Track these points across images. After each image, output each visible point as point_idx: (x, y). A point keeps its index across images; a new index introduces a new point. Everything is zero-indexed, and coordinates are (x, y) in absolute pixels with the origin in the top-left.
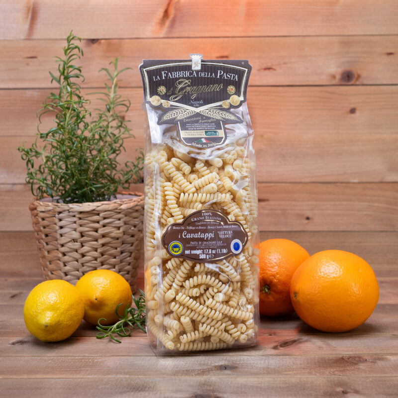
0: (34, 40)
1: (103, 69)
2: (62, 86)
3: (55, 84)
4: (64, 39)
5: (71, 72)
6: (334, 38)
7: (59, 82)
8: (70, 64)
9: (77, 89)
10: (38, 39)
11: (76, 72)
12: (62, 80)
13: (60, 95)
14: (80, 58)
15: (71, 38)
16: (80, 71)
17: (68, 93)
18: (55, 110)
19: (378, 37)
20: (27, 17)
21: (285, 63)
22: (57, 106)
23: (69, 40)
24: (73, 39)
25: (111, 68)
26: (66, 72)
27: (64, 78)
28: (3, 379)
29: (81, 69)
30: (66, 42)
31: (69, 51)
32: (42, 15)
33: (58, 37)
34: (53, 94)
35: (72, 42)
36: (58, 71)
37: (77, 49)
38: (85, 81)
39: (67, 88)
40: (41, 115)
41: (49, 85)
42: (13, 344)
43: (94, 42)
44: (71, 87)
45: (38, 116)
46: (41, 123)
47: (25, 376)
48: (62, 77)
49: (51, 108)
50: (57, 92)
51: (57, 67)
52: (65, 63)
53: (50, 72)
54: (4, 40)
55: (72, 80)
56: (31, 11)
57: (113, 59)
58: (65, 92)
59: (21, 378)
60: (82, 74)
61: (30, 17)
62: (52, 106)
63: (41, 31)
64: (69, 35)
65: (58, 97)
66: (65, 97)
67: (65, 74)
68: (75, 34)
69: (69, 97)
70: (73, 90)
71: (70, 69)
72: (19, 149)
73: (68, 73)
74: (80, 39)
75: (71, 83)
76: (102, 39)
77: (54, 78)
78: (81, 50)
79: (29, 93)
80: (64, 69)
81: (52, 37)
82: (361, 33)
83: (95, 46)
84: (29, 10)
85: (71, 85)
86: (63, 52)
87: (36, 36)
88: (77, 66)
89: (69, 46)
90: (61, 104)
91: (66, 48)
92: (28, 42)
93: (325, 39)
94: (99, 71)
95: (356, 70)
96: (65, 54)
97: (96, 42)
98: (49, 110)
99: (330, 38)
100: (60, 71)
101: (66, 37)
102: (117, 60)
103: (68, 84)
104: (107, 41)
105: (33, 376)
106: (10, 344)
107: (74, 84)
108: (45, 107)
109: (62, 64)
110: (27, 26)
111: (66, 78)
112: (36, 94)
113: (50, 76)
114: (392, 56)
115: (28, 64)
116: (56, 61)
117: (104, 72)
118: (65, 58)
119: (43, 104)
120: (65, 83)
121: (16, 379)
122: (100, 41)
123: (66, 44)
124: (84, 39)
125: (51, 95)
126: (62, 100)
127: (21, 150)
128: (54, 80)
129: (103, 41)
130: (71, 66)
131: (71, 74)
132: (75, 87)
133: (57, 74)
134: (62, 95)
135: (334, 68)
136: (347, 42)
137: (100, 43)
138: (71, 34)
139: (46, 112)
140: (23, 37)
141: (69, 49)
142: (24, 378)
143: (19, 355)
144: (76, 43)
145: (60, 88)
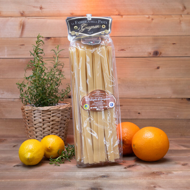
0: (23, 37)
1: (53, 50)
2: (35, 57)
3: (32, 56)
4: (36, 37)
5: (39, 51)
6: (150, 37)
7: (34, 55)
8: (39, 48)
9: (42, 58)
10: (25, 37)
11: (41, 51)
12: (35, 54)
13: (34, 61)
14: (43, 45)
15: (39, 37)
16: (43, 51)
17: (38, 60)
18: (32, 67)
19: (169, 37)
20: (20, 28)
21: (130, 48)
22: (33, 66)
23: (38, 38)
24: (40, 37)
25: (56, 50)
26: (37, 51)
27: (36, 54)
28: (10, 181)
29: (43, 50)
30: (37, 38)
31: (38, 42)
32: (27, 27)
33: (34, 36)
34: (31, 61)
35: (39, 38)
36: (34, 51)
37: (41, 41)
38: (45, 55)
39: (37, 58)
40: (26, 69)
41: (30, 57)
42: (14, 166)
43: (49, 38)
44: (39, 58)
45: (25, 70)
46: (26, 73)
47: (19, 180)
48: (35, 53)
49: (30, 67)
50: (33, 60)
51: (33, 49)
52: (36, 47)
53: (30, 51)
54: (11, 38)
55: (39, 55)
56: (22, 25)
57: (57, 46)
58: (36, 59)
59: (18, 181)
60: (43, 52)
61: (21, 28)
62: (31, 66)
63: (26, 34)
64: (38, 35)
65: (33, 62)
66: (36, 62)
67: (36, 52)
68: (40, 35)
69: (38, 62)
70: (40, 59)
71: (39, 50)
72: (17, 84)
73: (38, 52)
74: (43, 37)
75: (39, 56)
76: (52, 37)
77: (31, 54)
78: (43, 42)
79: (21, 60)
80: (36, 50)
81: (31, 36)
82: (162, 35)
83: (49, 40)
84: (21, 25)
85: (39, 57)
86: (36, 43)
87: (24, 36)
88: (41, 49)
89: (38, 40)
90: (35, 65)
91: (37, 41)
92: (20, 38)
93: (146, 37)
94: (51, 51)
95: (159, 50)
96: (37, 44)
97: (49, 39)
98: (30, 68)
99: (149, 37)
100: (34, 50)
101: (37, 36)
102: (58, 46)
103: (38, 56)
104: (54, 38)
105: (23, 180)
106: (13, 166)
107: (40, 56)
108: (28, 66)
109: (35, 48)
110: (20, 32)
111: (37, 54)
112: (24, 60)
113: (30, 52)
114: (175, 45)
115: (21, 48)
116: (33, 47)
117: (53, 51)
118: (36, 45)
119: (27, 64)
120: (36, 56)
121: (15, 181)
122: (51, 38)
123: (37, 39)
124: (44, 37)
125: (30, 61)
126: (35, 63)
127: (18, 84)
128: (32, 55)
129: (52, 38)
130: (39, 49)
131: (39, 52)
132: (40, 57)
133: (33, 52)
134: (35, 61)
135: (150, 50)
136: (156, 39)
137: (51, 39)
138: (39, 35)
139: (28, 68)
140: (18, 36)
141: (38, 41)
142: (19, 181)
143: (16, 171)
144: (41, 39)
145: (34, 58)
